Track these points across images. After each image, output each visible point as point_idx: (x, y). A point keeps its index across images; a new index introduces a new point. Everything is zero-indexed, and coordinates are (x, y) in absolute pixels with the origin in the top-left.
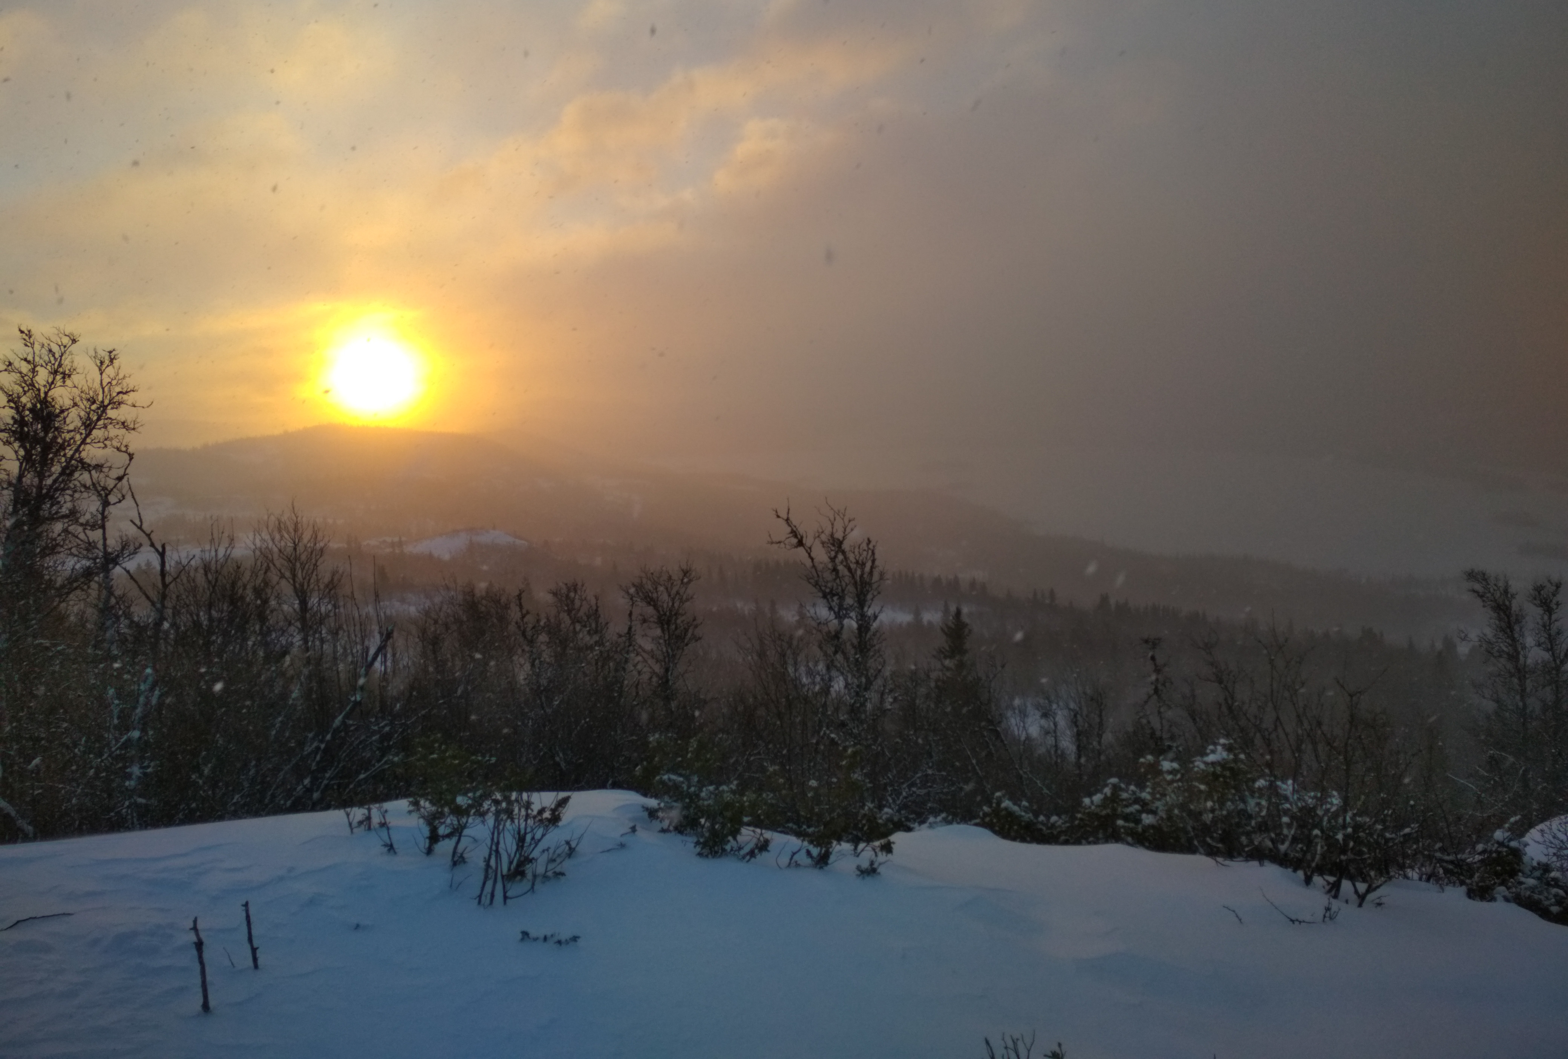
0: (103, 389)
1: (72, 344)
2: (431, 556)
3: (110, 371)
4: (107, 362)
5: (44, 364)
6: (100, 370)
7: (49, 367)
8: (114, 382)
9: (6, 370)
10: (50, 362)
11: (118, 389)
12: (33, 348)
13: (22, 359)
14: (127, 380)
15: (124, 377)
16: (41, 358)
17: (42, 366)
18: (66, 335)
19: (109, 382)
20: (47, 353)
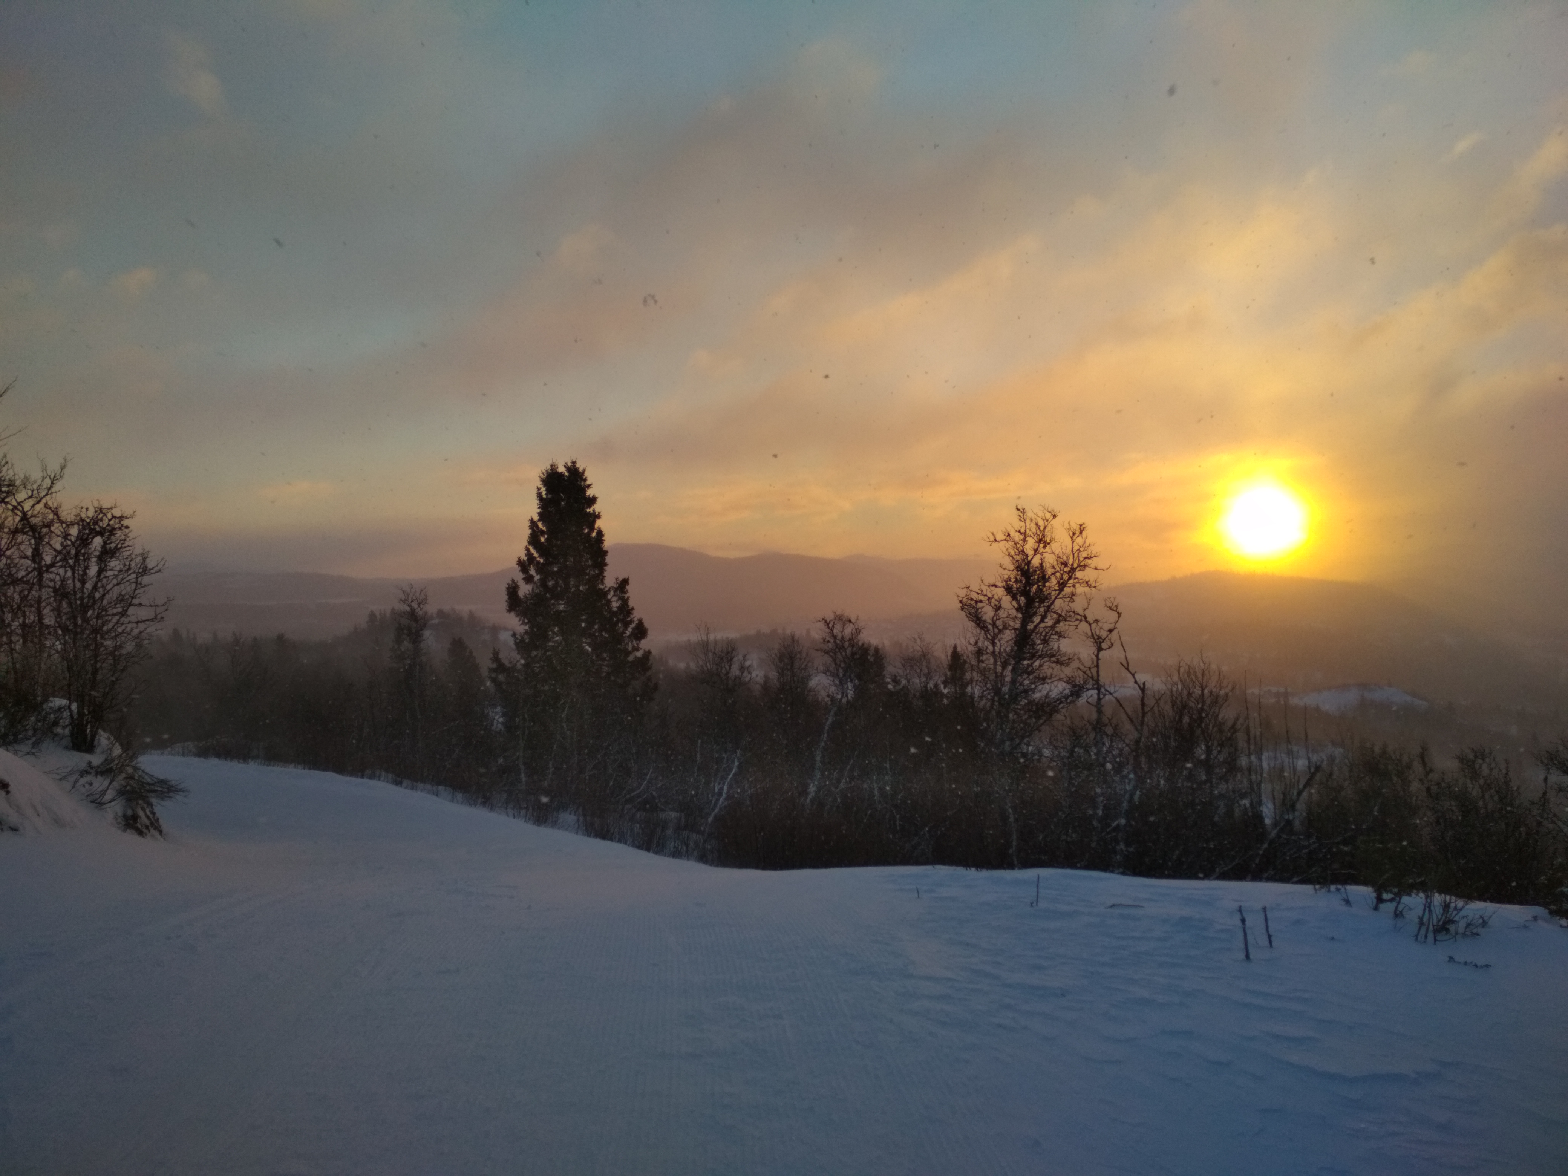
0: (1073, 554)
1: (1053, 518)
2: (1318, 709)
3: (1079, 540)
4: (1078, 533)
5: (1032, 535)
6: (1072, 538)
7: (1035, 538)
8: (1082, 549)
9: (1005, 540)
10: (1037, 533)
11: (1084, 555)
12: (1025, 523)
13: (1017, 531)
14: (1091, 548)
15: (1090, 545)
16: (1030, 530)
17: (1031, 536)
18: (1049, 512)
19: (1078, 550)
20: (1035, 526)
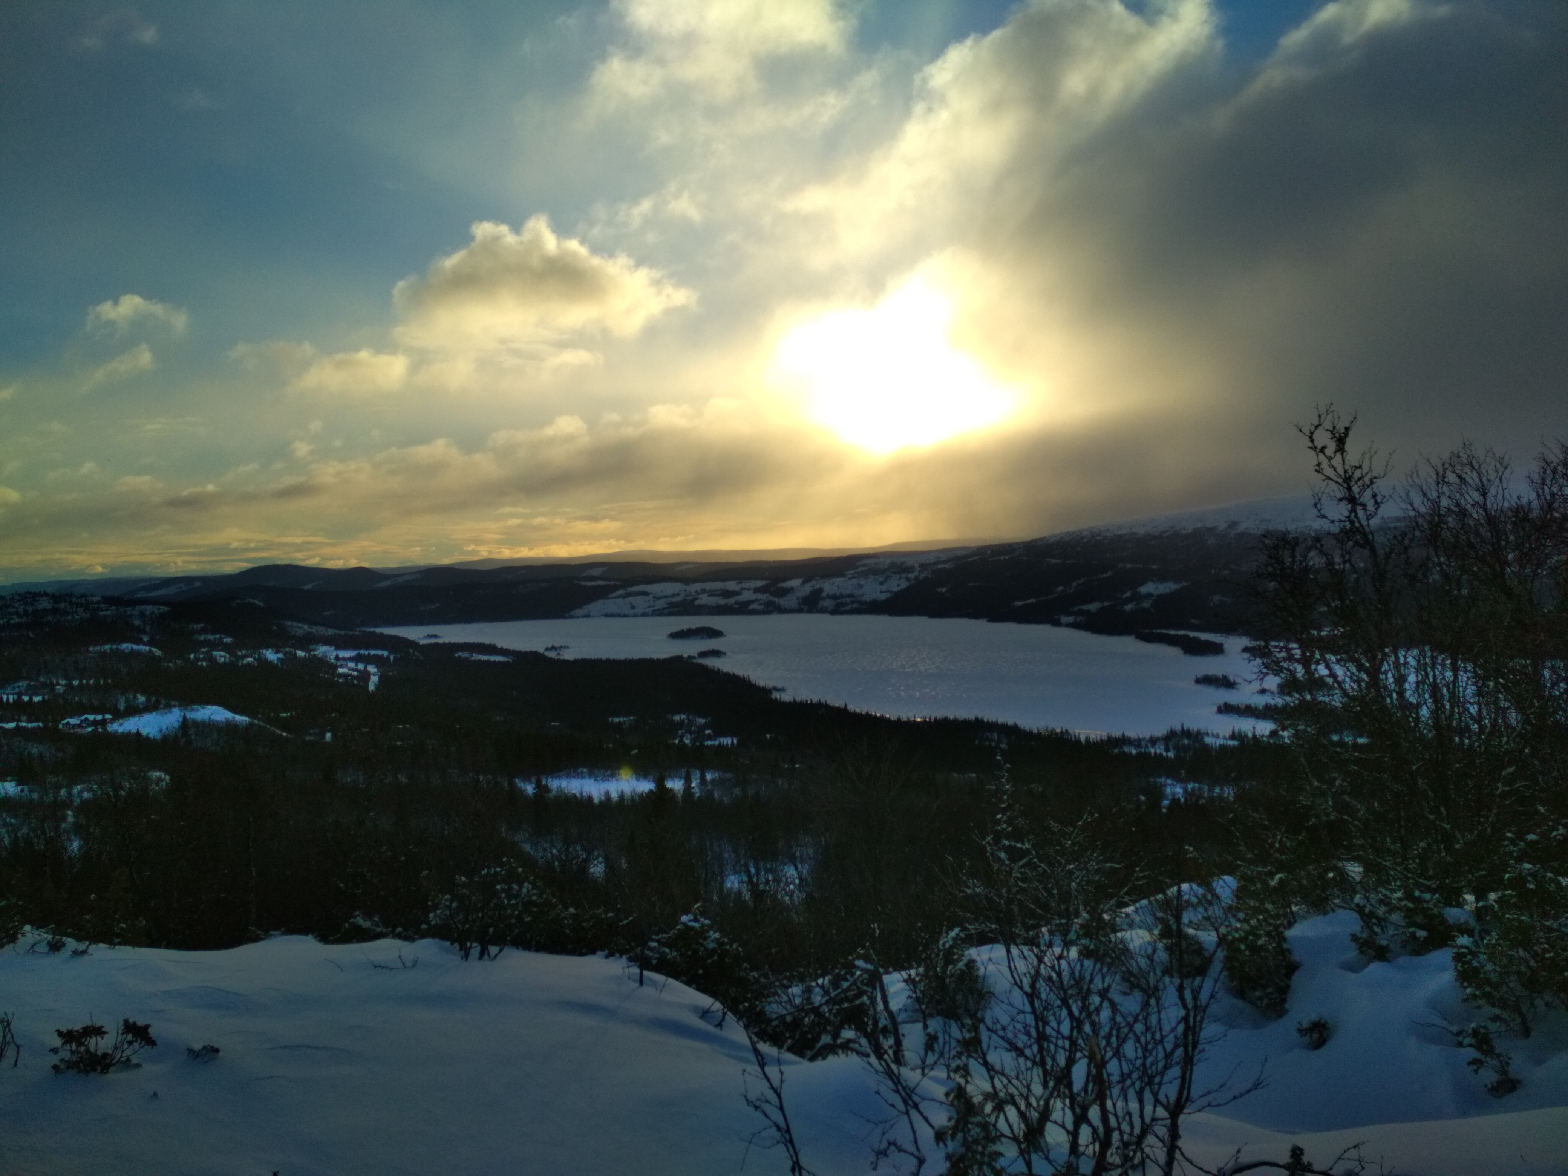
2: (138, 734)
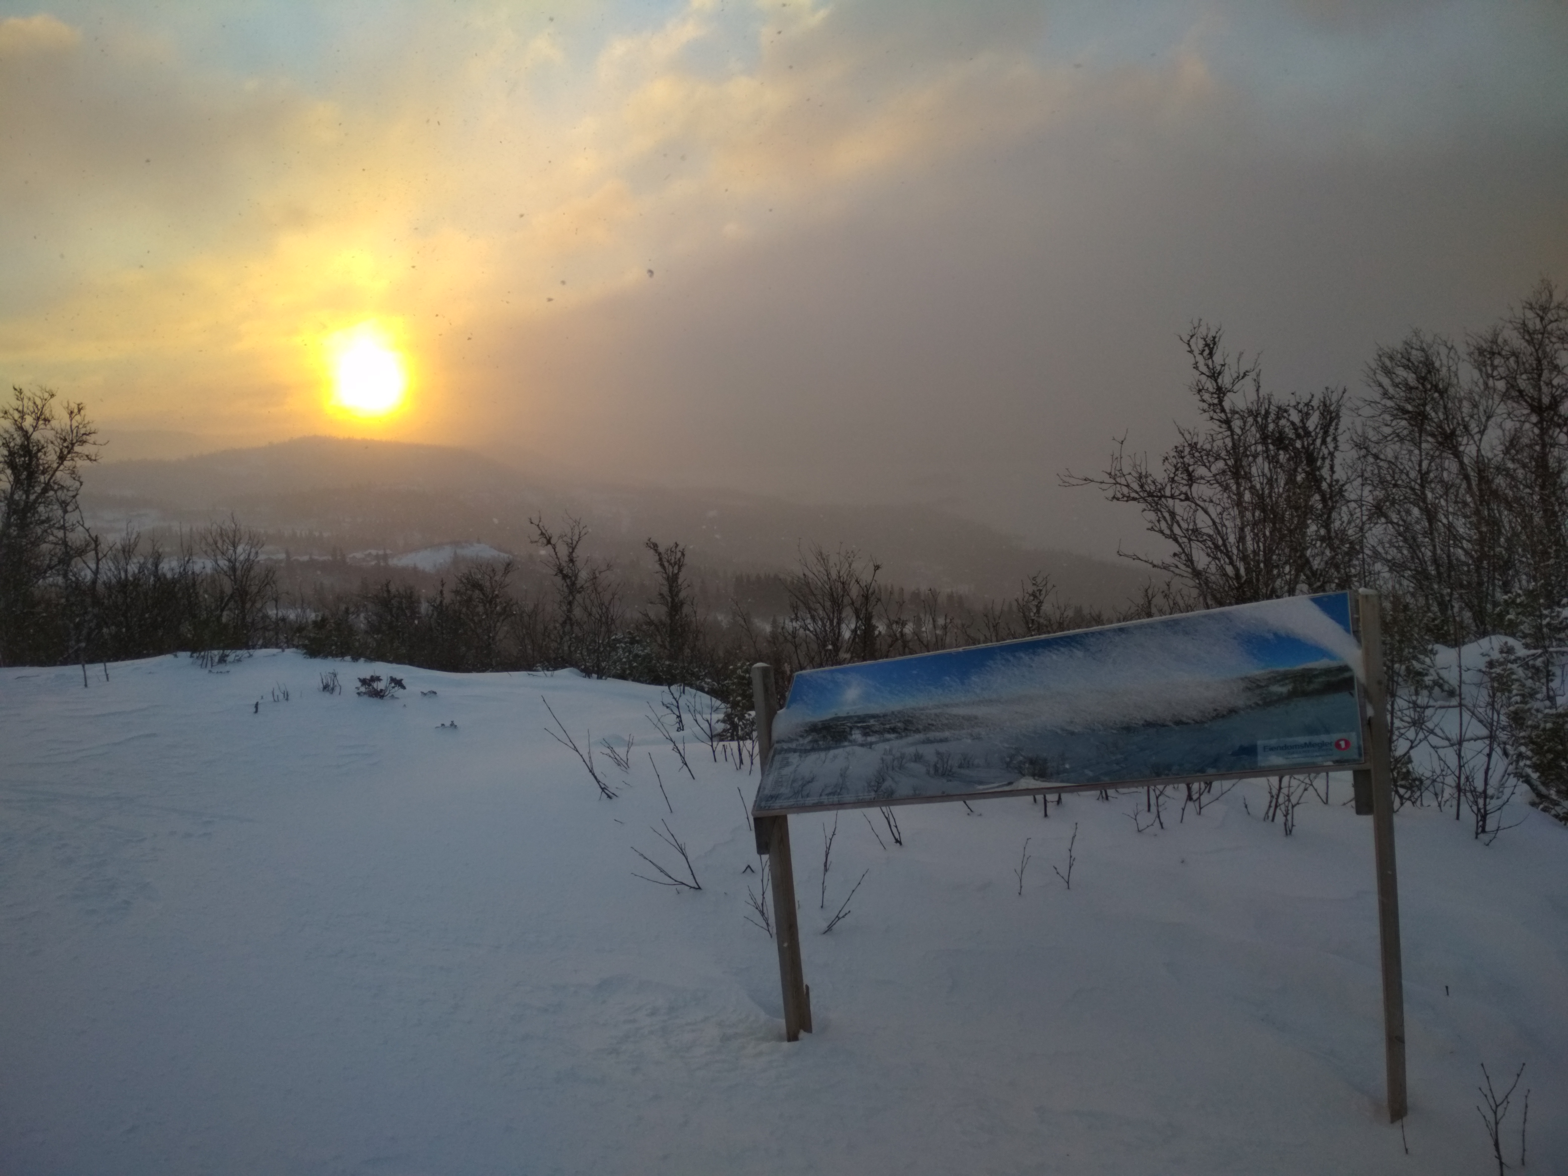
0: (72, 430)
1: (51, 397)
2: (415, 569)
3: (78, 418)
4: (76, 411)
5: (30, 413)
6: (70, 417)
7: (34, 415)
8: (81, 426)
10: (34, 411)
11: (83, 431)
12: (23, 401)
13: (14, 409)
14: (90, 425)
15: (89, 423)
16: (28, 408)
17: (28, 414)
18: (46, 391)
19: (77, 427)
20: (32, 405)
